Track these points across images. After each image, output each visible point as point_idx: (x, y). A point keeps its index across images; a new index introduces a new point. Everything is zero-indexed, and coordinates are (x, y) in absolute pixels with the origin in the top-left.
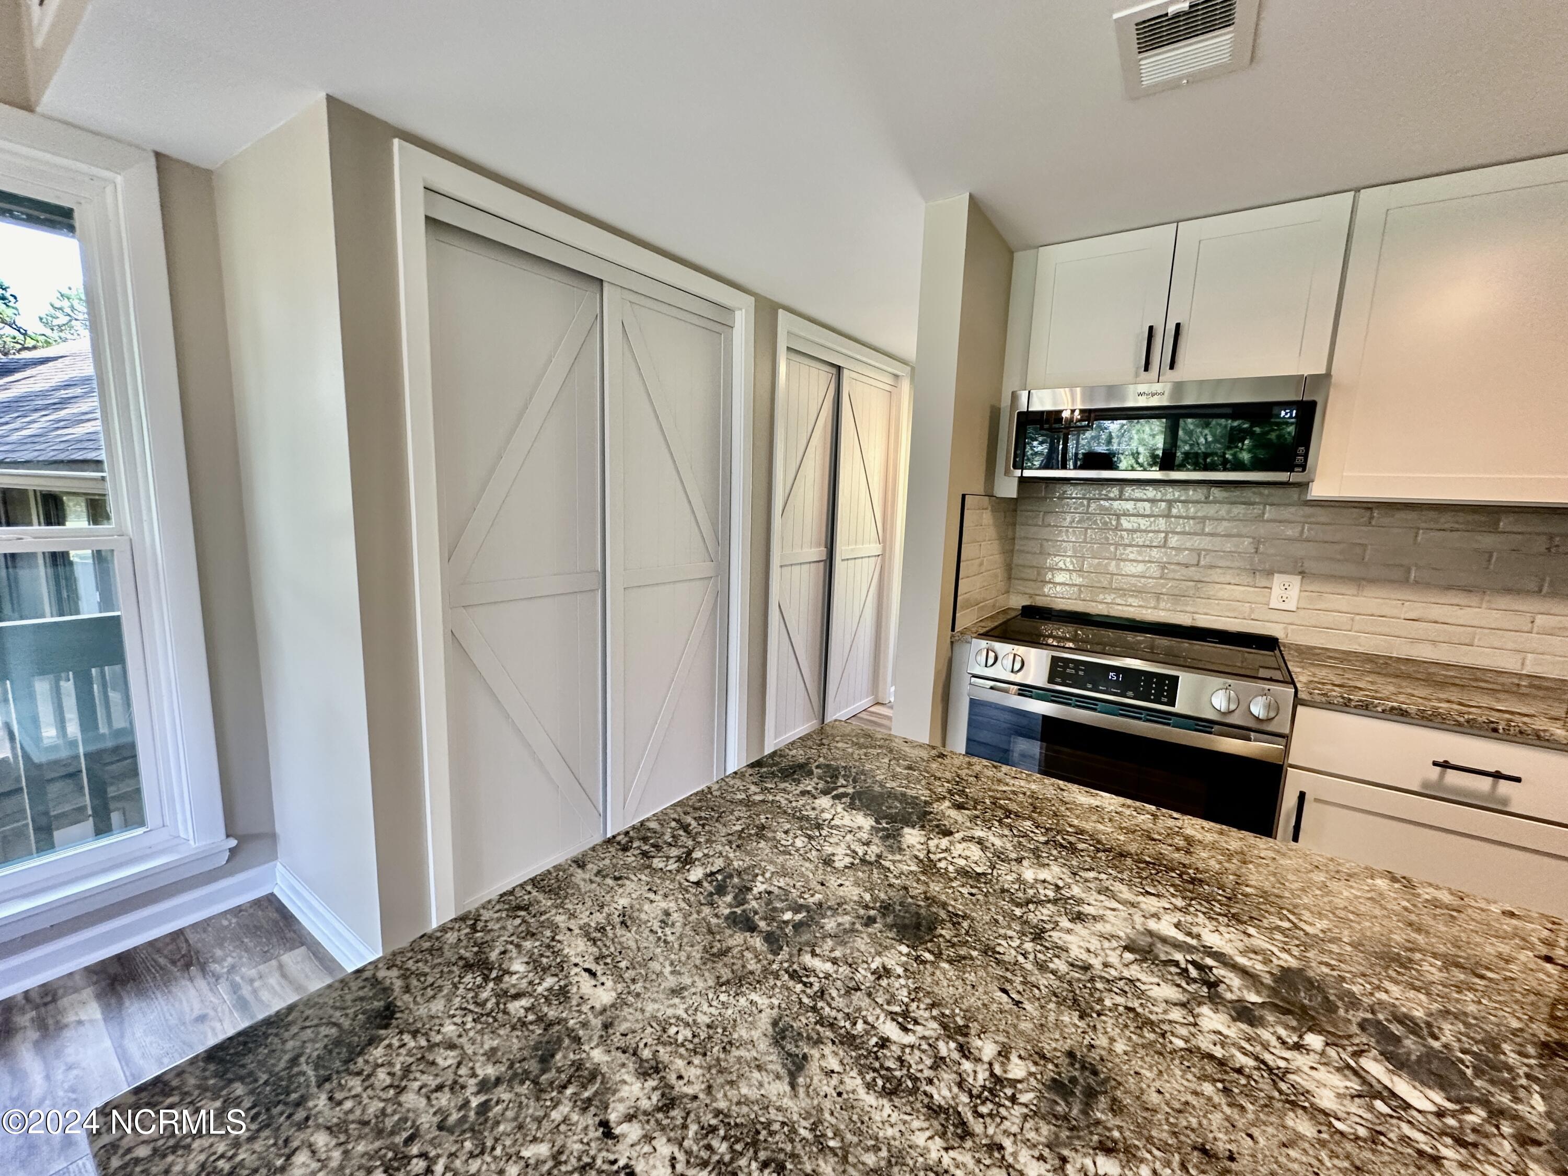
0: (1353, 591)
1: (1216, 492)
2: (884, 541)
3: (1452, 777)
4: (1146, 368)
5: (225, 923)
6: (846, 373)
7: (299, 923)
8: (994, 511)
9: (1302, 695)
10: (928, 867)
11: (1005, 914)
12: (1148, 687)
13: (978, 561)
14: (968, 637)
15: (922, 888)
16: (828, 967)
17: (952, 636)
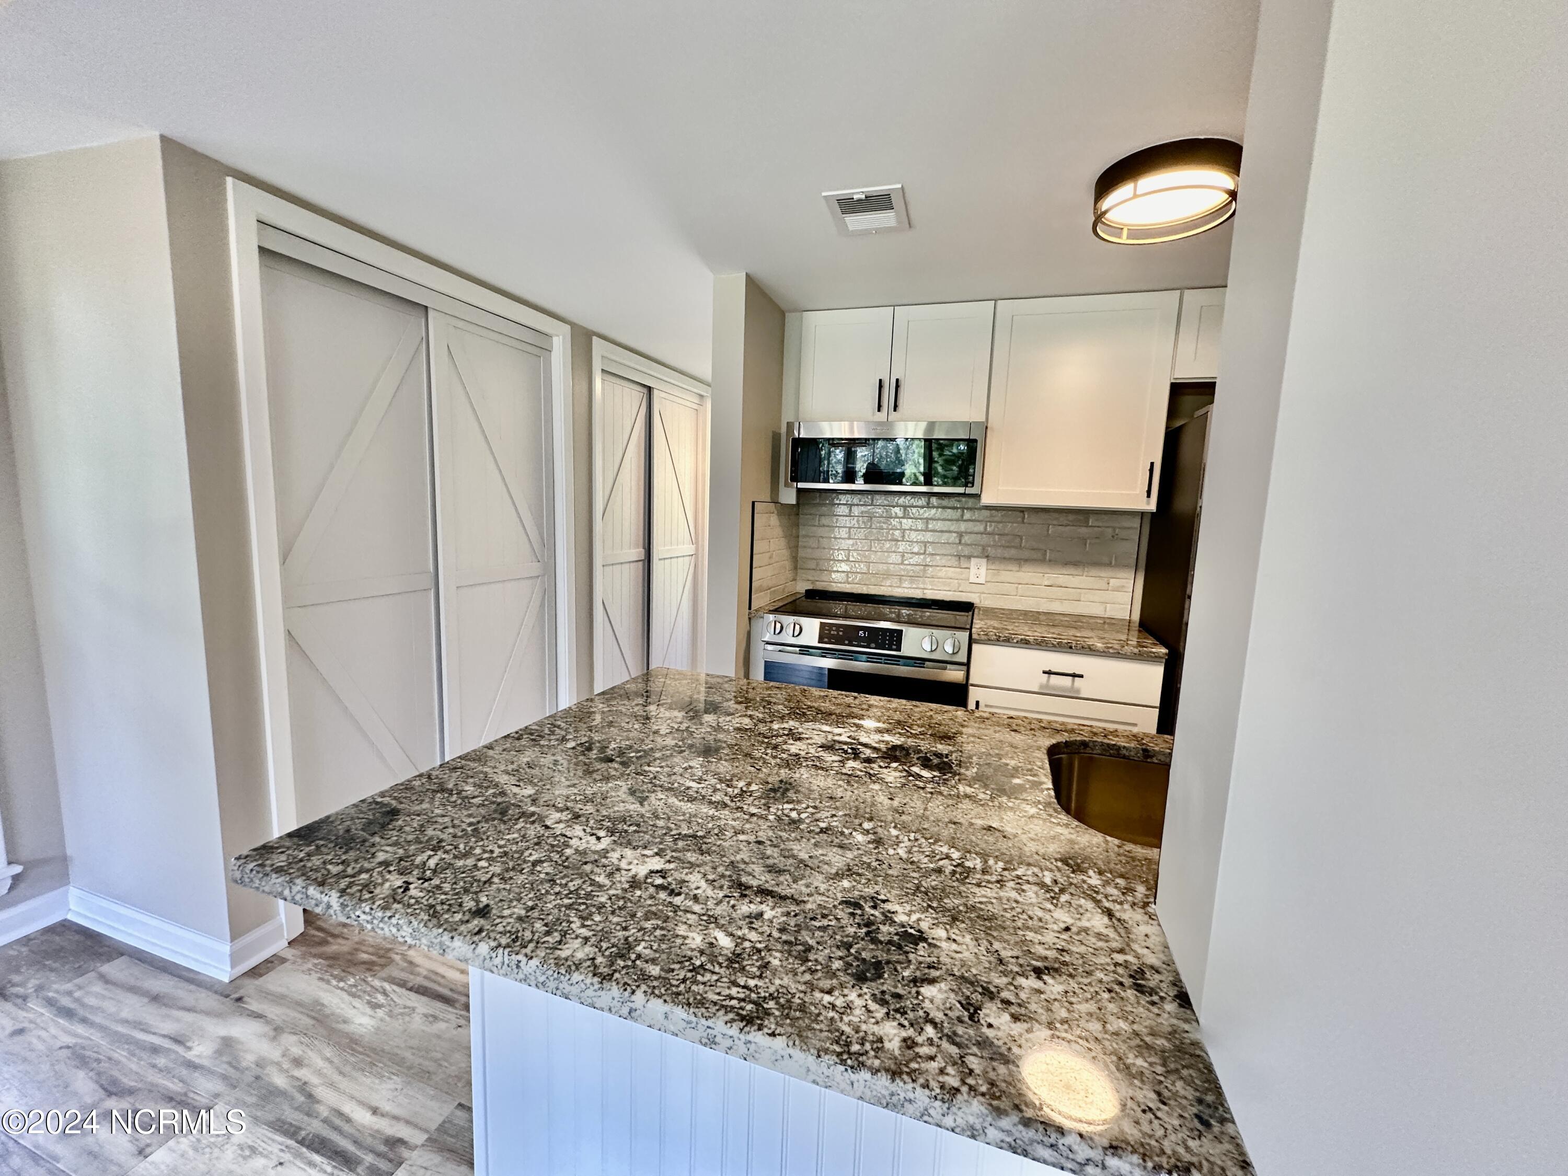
0: (1015, 568)
1: (934, 500)
2: (697, 543)
3: (1054, 679)
4: (879, 410)
5: (12, 952)
6: (656, 393)
7: (110, 937)
8: (779, 514)
9: (974, 636)
10: (718, 728)
11: (759, 741)
12: (884, 639)
13: (768, 555)
14: (761, 613)
15: (712, 737)
16: (658, 769)
17: (750, 613)
